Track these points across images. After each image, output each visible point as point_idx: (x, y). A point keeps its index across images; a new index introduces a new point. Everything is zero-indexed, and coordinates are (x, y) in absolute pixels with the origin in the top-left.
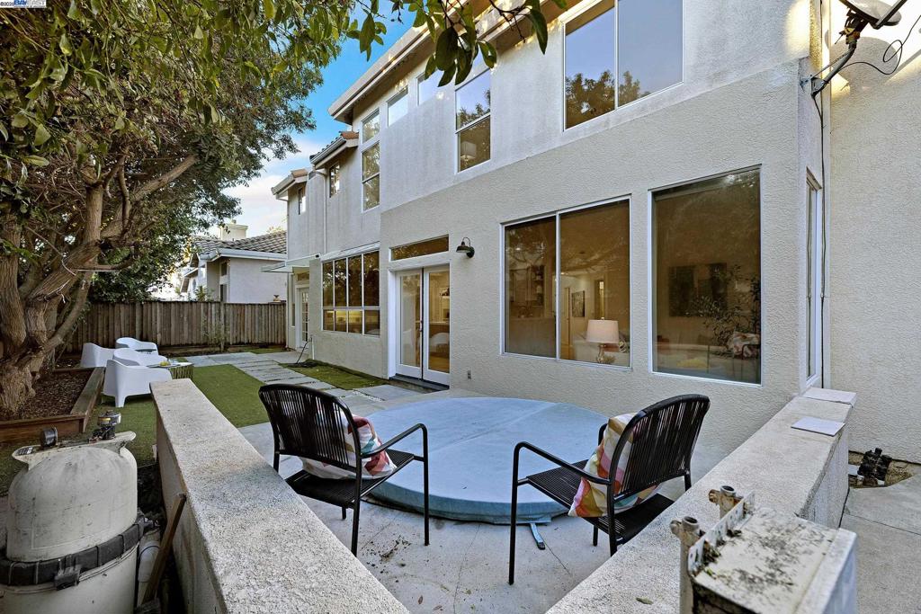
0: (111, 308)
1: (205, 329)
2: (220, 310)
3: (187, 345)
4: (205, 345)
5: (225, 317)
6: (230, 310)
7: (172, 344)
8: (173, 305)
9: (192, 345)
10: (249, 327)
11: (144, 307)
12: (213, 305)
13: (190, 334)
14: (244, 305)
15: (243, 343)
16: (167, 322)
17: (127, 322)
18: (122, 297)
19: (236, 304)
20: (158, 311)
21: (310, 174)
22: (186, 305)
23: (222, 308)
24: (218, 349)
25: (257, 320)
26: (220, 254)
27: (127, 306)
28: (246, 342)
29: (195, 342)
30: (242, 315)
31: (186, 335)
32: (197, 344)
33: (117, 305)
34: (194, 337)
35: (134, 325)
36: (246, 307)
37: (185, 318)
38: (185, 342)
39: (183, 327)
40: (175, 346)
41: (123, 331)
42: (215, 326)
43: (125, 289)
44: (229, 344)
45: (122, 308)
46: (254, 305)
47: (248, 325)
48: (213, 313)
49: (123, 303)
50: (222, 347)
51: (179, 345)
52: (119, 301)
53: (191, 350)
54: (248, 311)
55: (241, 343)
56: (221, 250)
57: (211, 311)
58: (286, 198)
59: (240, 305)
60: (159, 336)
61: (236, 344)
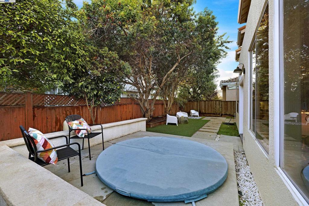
1: (215, 109)
2: (220, 103)
3: (210, 113)
5: (221, 105)
6: (223, 103)
7: (206, 113)
11: (200, 102)
12: (218, 102)
16: (205, 106)
17: (196, 106)
19: (225, 101)
24: (219, 115)
25: (232, 107)
27: (196, 102)
30: (227, 105)
31: (210, 110)
32: (213, 114)
34: (212, 111)
37: (210, 105)
39: (209, 108)
41: (195, 108)
42: (218, 108)
44: (222, 114)
46: (232, 101)
48: (218, 104)
53: (211, 115)
54: (229, 103)
55: (227, 114)
61: (225, 114)
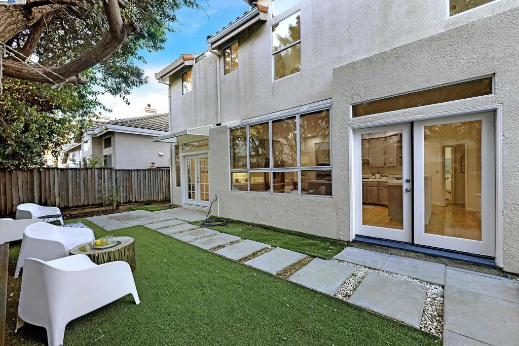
0: (7, 174)
1: (100, 192)
2: (111, 176)
3: (84, 206)
4: (101, 205)
5: (116, 180)
6: (119, 175)
7: (70, 206)
8: (70, 171)
9: (88, 205)
10: (136, 189)
11: (42, 174)
12: (106, 171)
13: (87, 196)
14: (131, 170)
15: (132, 202)
16: (64, 187)
17: (25, 188)
18: (19, 164)
19: (125, 170)
20: (56, 177)
21: (196, 59)
22: (82, 172)
23: (114, 173)
25: (142, 183)
26: (107, 129)
27: (25, 173)
28: (134, 200)
29: (90, 203)
30: (130, 179)
31: (82, 197)
32: (93, 205)
33: (15, 172)
34: (90, 199)
35: (32, 190)
36: (133, 172)
37: (82, 183)
38: (82, 203)
39: (80, 190)
40: (72, 207)
41: (21, 196)
42: (107, 188)
43: (23, 157)
44: (120, 203)
45: (20, 174)
46: (140, 170)
47: (135, 187)
48: (106, 177)
49: (21, 170)
50: (115, 206)
51: (76, 207)
52: (17, 168)
54: (134, 175)
55: (130, 202)
56: (109, 126)
57: (104, 176)
58: (168, 83)
59: (129, 170)
60: (57, 200)
61: (126, 203)
